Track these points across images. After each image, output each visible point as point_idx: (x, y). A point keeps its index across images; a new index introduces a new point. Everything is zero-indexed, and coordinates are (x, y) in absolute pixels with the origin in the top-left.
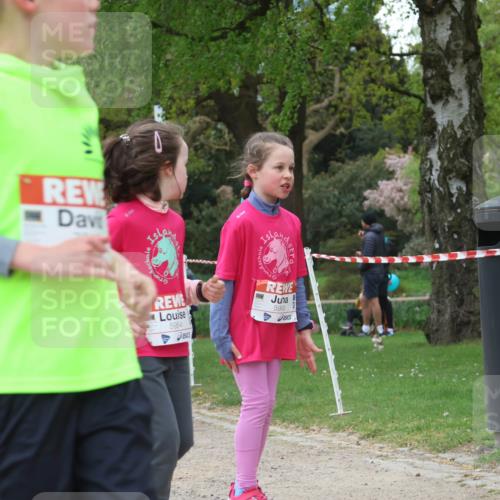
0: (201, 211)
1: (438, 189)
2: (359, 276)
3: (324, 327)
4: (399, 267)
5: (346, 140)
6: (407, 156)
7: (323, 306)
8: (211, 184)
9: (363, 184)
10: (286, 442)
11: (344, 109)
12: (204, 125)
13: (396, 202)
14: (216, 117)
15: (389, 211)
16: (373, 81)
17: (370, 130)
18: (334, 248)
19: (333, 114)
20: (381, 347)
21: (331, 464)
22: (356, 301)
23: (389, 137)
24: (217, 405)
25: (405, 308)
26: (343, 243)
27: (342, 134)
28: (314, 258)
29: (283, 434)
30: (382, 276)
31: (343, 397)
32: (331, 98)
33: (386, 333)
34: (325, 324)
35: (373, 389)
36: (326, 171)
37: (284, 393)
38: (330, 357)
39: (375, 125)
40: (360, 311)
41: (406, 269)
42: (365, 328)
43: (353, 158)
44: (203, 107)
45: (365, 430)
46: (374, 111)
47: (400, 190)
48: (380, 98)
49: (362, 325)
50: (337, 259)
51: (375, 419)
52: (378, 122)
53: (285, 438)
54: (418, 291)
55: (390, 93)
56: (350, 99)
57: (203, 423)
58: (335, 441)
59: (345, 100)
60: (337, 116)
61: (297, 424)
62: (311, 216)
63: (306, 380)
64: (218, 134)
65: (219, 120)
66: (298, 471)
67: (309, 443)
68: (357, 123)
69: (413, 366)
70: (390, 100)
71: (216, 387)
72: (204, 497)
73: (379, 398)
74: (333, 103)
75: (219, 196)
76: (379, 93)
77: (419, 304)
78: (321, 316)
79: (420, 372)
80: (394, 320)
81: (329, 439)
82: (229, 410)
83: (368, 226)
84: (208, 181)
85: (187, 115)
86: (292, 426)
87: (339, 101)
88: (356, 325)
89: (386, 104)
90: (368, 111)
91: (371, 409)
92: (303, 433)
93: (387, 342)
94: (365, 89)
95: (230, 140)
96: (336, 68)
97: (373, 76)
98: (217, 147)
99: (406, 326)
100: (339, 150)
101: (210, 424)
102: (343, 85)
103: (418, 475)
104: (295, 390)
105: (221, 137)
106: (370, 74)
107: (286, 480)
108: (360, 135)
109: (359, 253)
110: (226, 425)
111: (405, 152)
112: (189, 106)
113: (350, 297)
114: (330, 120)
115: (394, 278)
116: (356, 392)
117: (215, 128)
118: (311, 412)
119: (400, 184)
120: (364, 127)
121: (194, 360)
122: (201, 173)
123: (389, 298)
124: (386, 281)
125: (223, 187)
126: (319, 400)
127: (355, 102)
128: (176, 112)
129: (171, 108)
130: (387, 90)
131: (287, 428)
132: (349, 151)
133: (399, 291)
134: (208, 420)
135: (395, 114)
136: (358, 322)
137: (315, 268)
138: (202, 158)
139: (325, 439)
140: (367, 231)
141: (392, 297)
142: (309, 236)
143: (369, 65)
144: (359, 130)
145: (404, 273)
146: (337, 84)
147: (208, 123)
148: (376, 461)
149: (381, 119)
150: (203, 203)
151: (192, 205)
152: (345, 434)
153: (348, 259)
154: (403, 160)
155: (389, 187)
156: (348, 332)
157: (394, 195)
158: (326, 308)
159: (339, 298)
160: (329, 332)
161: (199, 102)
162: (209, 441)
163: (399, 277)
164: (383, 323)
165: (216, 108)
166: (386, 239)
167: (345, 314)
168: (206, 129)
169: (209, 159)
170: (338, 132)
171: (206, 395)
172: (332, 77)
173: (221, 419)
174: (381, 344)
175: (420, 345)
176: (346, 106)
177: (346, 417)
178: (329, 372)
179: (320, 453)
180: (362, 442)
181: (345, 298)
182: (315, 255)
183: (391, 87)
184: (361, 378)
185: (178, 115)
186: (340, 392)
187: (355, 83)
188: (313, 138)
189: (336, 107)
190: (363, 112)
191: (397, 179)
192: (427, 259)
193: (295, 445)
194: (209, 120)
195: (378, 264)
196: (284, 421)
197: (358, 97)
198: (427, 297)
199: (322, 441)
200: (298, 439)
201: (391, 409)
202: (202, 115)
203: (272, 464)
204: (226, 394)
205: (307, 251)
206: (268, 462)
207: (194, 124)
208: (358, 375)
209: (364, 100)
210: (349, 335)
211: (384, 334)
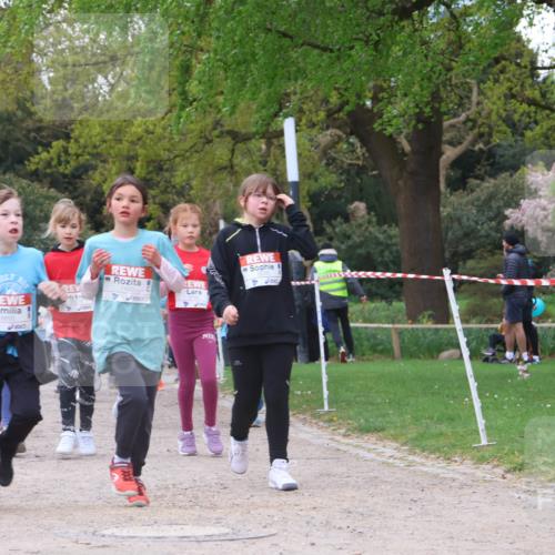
0: (334, 227)
2: (502, 300)
3: (466, 353)
5: (485, 156)
7: (464, 330)
8: (343, 200)
9: (502, 204)
10: (426, 473)
11: (483, 123)
12: (336, 139)
14: (348, 130)
16: (514, 97)
17: (511, 146)
18: (473, 269)
19: (471, 129)
20: (526, 375)
21: (475, 497)
22: (499, 326)
24: (353, 432)
25: (552, 334)
26: (484, 264)
27: (480, 149)
28: (454, 279)
29: (423, 465)
30: (526, 300)
31: (487, 428)
32: (468, 113)
33: (531, 360)
34: (466, 349)
35: (519, 419)
36: (464, 189)
37: (424, 421)
38: (473, 384)
39: (516, 141)
40: (503, 337)
42: (509, 355)
43: (493, 176)
44: (335, 119)
45: (510, 463)
46: (516, 128)
48: (522, 115)
49: (505, 351)
51: (521, 452)
52: (519, 138)
53: (426, 469)
55: (533, 109)
56: (489, 114)
57: (338, 450)
58: (479, 474)
59: (484, 113)
60: (476, 131)
61: (437, 454)
62: (450, 234)
63: (447, 408)
64: (351, 148)
65: (352, 134)
66: (440, 504)
67: (451, 475)
68: (496, 140)
70: (532, 115)
71: (351, 413)
72: (340, 528)
74: (471, 117)
75: (352, 213)
78: (463, 341)
80: (540, 346)
81: (473, 471)
82: (366, 438)
83: (511, 247)
84: (339, 197)
85: (317, 127)
86: (433, 456)
87: (478, 116)
89: (528, 120)
90: (508, 126)
91: (517, 442)
92: (444, 464)
93: (533, 369)
94: (506, 105)
95: (363, 155)
96: (473, 81)
97: (514, 91)
98: (349, 161)
99: (553, 353)
100: (478, 167)
101: (345, 452)
102: (481, 98)
104: (436, 418)
105: (353, 151)
106: (511, 89)
107: (427, 514)
108: (500, 151)
109: (501, 275)
110: (362, 453)
112: (319, 118)
113: (492, 322)
114: (468, 135)
115: (539, 303)
116: (500, 422)
117: (347, 142)
118: (453, 441)
120: (504, 143)
121: (328, 383)
122: (332, 189)
123: (533, 323)
125: (356, 204)
126: (461, 430)
127: (494, 117)
128: (306, 124)
129: (301, 120)
130: (529, 105)
131: (427, 458)
132: (488, 168)
133: (545, 316)
134: (342, 448)
135: (537, 130)
136: (502, 348)
137: (455, 289)
138: (334, 173)
139: (468, 471)
140: (509, 252)
141: (538, 322)
142: (447, 255)
143: (509, 80)
144: (499, 146)
145: (549, 298)
146: (475, 97)
147: (339, 137)
148: (523, 496)
149: (522, 135)
150: (335, 219)
151: (325, 222)
152: (489, 467)
153: (492, 281)
156: (490, 359)
158: (467, 333)
159: (480, 323)
160: (471, 357)
161: (330, 114)
162: (345, 469)
163: (545, 301)
164: (528, 350)
165: (349, 121)
166: (530, 261)
167: (487, 340)
168: (337, 143)
169: (341, 174)
170: (476, 148)
171: (341, 421)
172: (471, 91)
173: (357, 446)
174: (526, 372)
176: (484, 121)
177: (490, 448)
178: (471, 400)
179: (463, 486)
180: (508, 476)
181: (486, 322)
182: (455, 276)
183: (532, 102)
184: (505, 407)
185: (308, 127)
186: (484, 422)
187: (495, 98)
188: (450, 153)
189: (474, 121)
190: (504, 128)
193: (436, 476)
194: (340, 133)
196: (423, 451)
197: (498, 112)
199: (465, 474)
200: (440, 471)
202: (333, 127)
203: (412, 496)
204: (362, 421)
205: (446, 272)
206: (408, 494)
207: (325, 137)
208: (503, 404)
209: (504, 114)
210: (493, 360)
211: (528, 361)
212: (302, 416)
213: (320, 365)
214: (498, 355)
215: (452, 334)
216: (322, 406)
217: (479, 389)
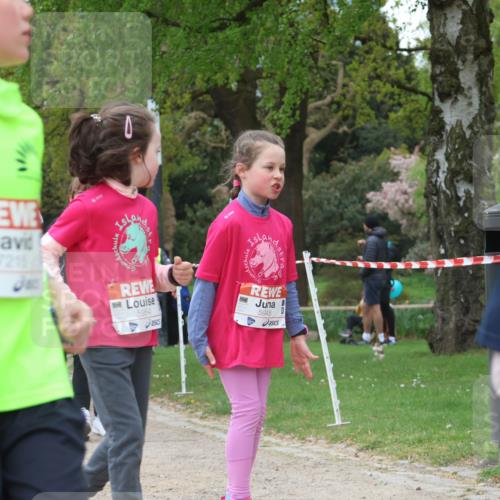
0: (195, 212)
1: (444, 192)
2: (360, 282)
3: (323, 335)
4: (402, 273)
5: (348, 139)
6: (413, 157)
7: (322, 312)
8: (206, 184)
9: (366, 186)
10: (281, 453)
11: (347, 106)
12: (200, 121)
13: (400, 205)
14: (213, 112)
15: (393, 214)
16: (378, 77)
17: (375, 128)
18: (333, 252)
19: (336, 112)
20: (382, 356)
21: (328, 476)
22: (356, 308)
23: (395, 137)
24: (210, 414)
25: (408, 315)
26: (344, 247)
27: (345, 133)
28: (313, 263)
29: (278, 445)
30: (384, 282)
31: (341, 408)
32: (333, 95)
33: (387, 341)
34: (324, 331)
35: (372, 400)
36: (328, 172)
37: (280, 402)
38: (329, 365)
39: (380, 124)
40: (361, 319)
41: (410, 275)
42: (366, 336)
43: (356, 158)
44: (199, 102)
45: (363, 442)
46: (380, 109)
47: (405, 193)
48: (386, 95)
49: (362, 333)
50: (338, 263)
51: (374, 431)
52: (383, 120)
53: (279, 449)
54: (421, 298)
55: (396, 90)
56: (354, 96)
57: (195, 432)
58: (333, 453)
59: (348, 96)
60: (340, 113)
61: (292, 435)
62: (311, 218)
63: (303, 390)
64: (215, 131)
65: (216, 116)
66: (293, 483)
67: (305, 455)
69: (416, 377)
70: (396, 97)
71: (209, 395)
73: (378, 409)
74: (336, 99)
75: (214, 196)
76: (384, 90)
77: (423, 312)
78: (320, 323)
79: (423, 382)
81: (327, 450)
82: (223, 420)
83: (370, 230)
84: (203, 180)
85: (182, 110)
86: (288, 436)
87: (342, 98)
88: (356, 332)
89: (391, 102)
90: (372, 109)
92: (298, 444)
93: (389, 351)
94: (370, 86)
95: (227, 137)
96: (340, 63)
97: (378, 71)
98: (213, 145)
99: (408, 334)
100: (342, 150)
101: (202, 434)
102: (346, 80)
103: (419, 489)
104: (292, 399)
105: (217, 134)
106: (376, 69)
107: (281, 492)
108: (363, 134)
109: (361, 257)
110: (218, 434)
111: (411, 152)
112: (184, 101)
113: (350, 304)
114: (332, 118)
115: (397, 285)
116: (355, 402)
117: (211, 125)
118: (308, 422)
119: (405, 186)
120: (368, 126)
121: (186, 367)
122: (196, 172)
123: (391, 305)
124: (388, 288)
125: (218, 187)
126: (316, 410)
127: (358, 99)
128: (170, 107)
129: (165, 103)
130: (393, 87)
131: (282, 438)
132: (351, 151)
133: (402, 298)
134: (200, 430)
135: (401, 113)
136: (359, 330)
137: (314, 273)
138: (197, 155)
139: (322, 450)
140: (369, 234)
141: (394, 304)
142: (308, 239)
143: (374, 60)
144: (363, 128)
145: (407, 280)
146: (340, 80)
147: (204, 120)
148: (375, 473)
149: (387, 117)
150: (197, 203)
151: (186, 205)
152: (343, 446)
153: (349, 264)
154: (408, 161)
155: (393, 189)
156: (348, 340)
157: (398, 197)
158: (325, 315)
159: (339, 305)
160: (328, 339)
161: (195, 96)
162: (201, 451)
163: (403, 283)
164: (384, 331)
165: (213, 103)
166: (389, 243)
167: (345, 322)
168: (201, 125)
169: (205, 157)
170: (341, 131)
171: (198, 403)
172: (336, 73)
173: (213, 428)
174: (382, 352)
175: (423, 354)
176: (350, 103)
177: (344, 428)
178: (327, 381)
179: (316, 465)
180: (361, 454)
181: (345, 305)
182: (314, 259)
183: (397, 83)
184: (360, 387)
185: (173, 110)
186: (338, 402)
187: (359, 78)
188: (314, 136)
189: (339, 104)
190: (368, 110)
191: (401, 181)
192: (431, 265)
193: (290, 456)
194: (205, 116)
195: (380, 269)
196: (279, 432)
197: (362, 94)
198: (431, 305)
199: (318, 453)
200: (294, 451)
201: (392, 420)
202: (197, 110)
203: (266, 476)
204: (219, 403)
205: (306, 255)
206: (263, 474)
207: (189, 119)
208: (357, 384)
209: (368, 97)
210: (349, 343)
211: (385, 342)
212: (159, 400)
213: (179, 349)
214: (355, 337)
215: (310, 316)
216: (180, 389)
217: (335, 371)
